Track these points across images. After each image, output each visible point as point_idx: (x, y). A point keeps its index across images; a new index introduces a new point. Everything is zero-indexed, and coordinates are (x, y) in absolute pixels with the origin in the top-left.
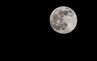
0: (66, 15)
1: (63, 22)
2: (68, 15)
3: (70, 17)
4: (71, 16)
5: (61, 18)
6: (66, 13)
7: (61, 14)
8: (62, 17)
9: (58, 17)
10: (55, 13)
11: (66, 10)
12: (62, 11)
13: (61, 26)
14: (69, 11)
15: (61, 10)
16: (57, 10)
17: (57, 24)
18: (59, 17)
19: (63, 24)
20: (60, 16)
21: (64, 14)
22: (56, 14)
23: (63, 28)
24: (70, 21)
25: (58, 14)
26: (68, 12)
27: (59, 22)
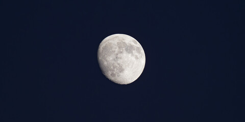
0: (129, 53)
1: (119, 62)
2: (132, 55)
3: (134, 59)
4: (137, 58)
5: (117, 54)
6: (129, 49)
7: (120, 48)
8: (121, 52)
9: (113, 50)
10: (110, 41)
11: (133, 44)
12: (124, 43)
13: (112, 67)
14: (137, 47)
15: (123, 39)
16: (117, 37)
17: (107, 61)
18: (115, 51)
19: (117, 65)
20: (117, 50)
21: (127, 50)
22: (111, 43)
23: (114, 73)
24: (130, 66)
25: (115, 45)
26: (134, 50)
27: (111, 59)
